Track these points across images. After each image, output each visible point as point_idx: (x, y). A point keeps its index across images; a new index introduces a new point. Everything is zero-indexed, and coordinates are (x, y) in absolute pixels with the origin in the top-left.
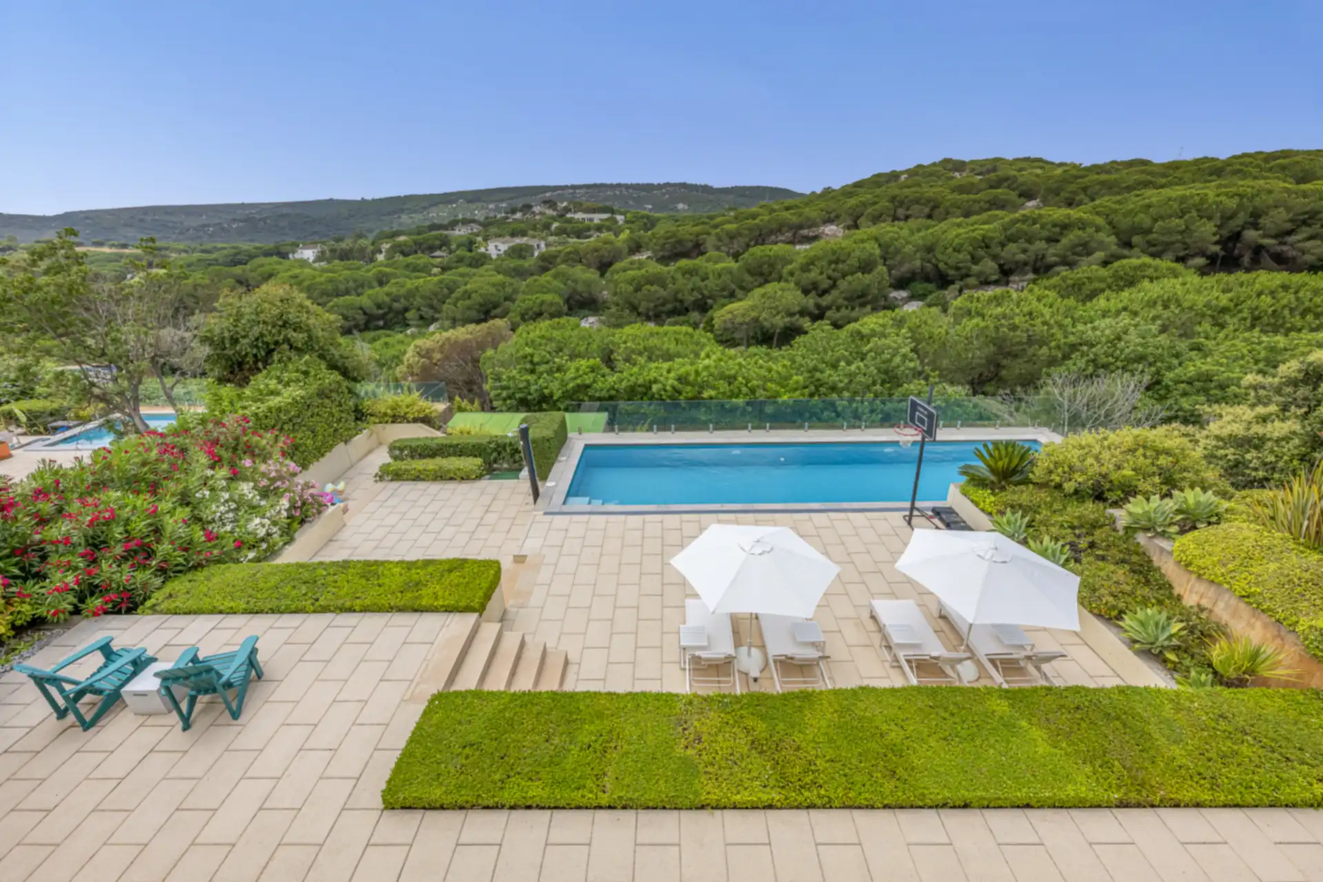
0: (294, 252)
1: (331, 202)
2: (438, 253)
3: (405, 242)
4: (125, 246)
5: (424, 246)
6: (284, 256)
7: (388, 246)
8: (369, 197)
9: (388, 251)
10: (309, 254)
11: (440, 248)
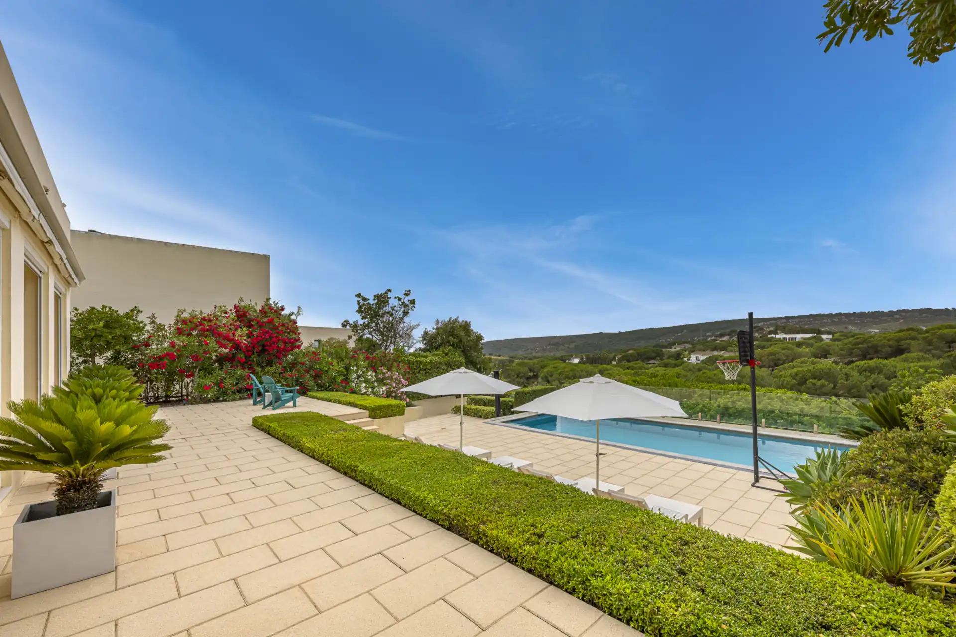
0: (569, 359)
1: (601, 335)
2: (652, 362)
3: (633, 353)
4: (500, 356)
5: (643, 357)
6: (564, 361)
7: (620, 356)
8: (623, 331)
9: (619, 359)
10: (576, 361)
11: (654, 358)
